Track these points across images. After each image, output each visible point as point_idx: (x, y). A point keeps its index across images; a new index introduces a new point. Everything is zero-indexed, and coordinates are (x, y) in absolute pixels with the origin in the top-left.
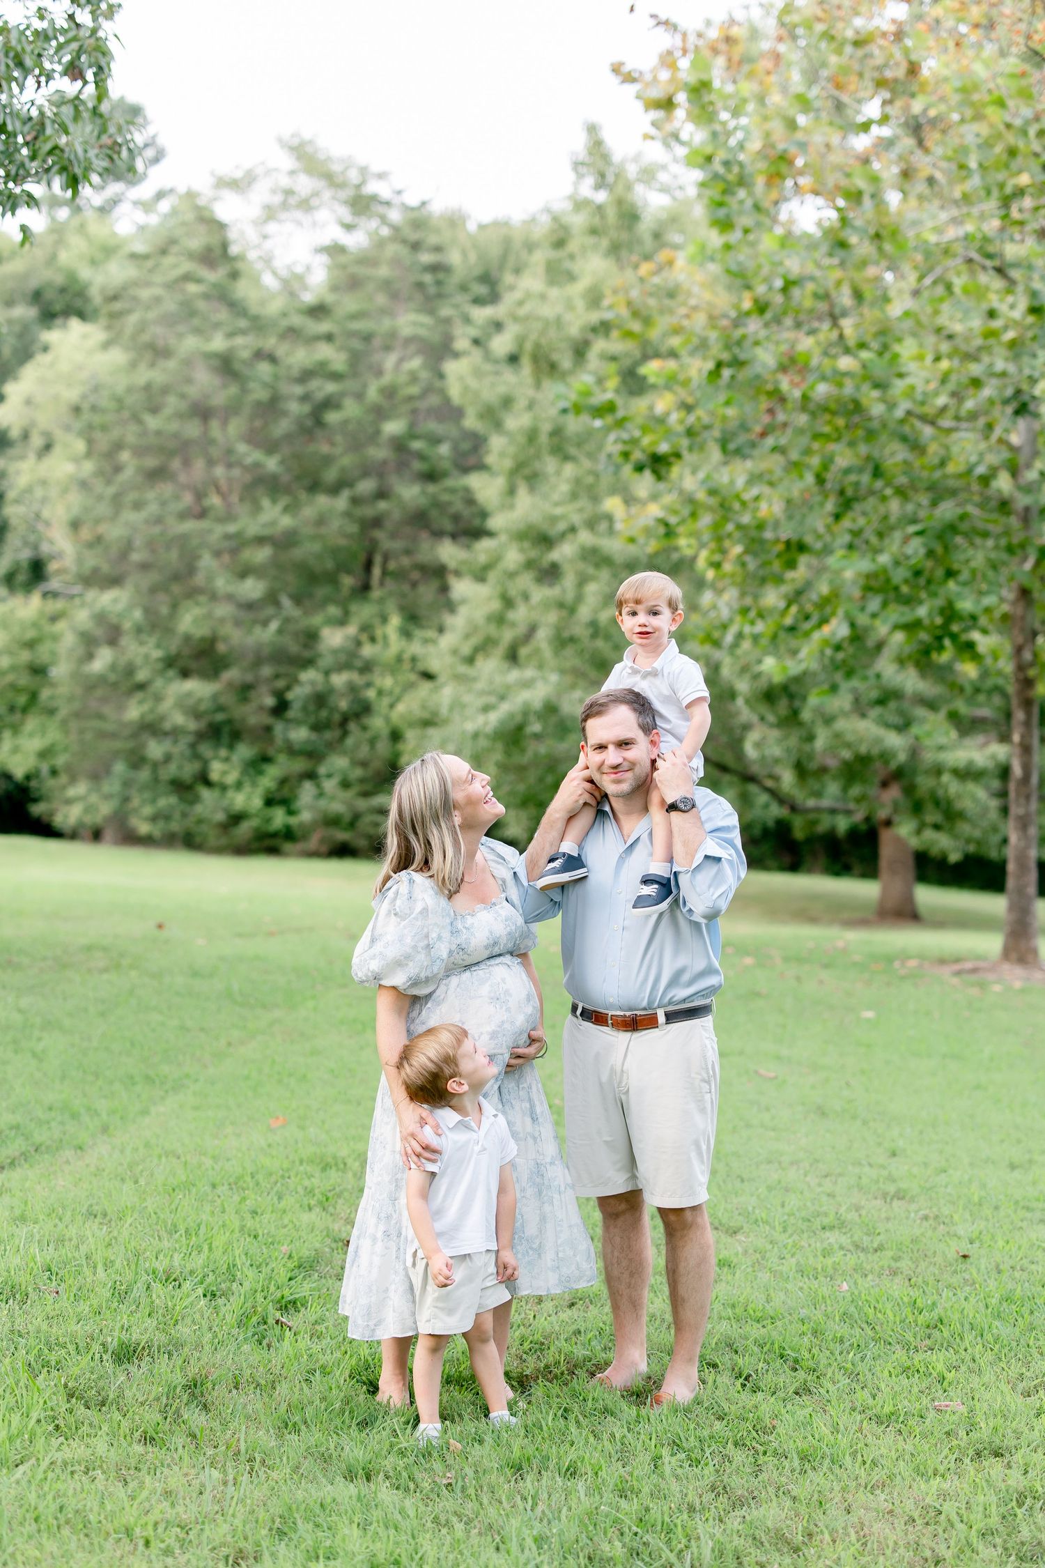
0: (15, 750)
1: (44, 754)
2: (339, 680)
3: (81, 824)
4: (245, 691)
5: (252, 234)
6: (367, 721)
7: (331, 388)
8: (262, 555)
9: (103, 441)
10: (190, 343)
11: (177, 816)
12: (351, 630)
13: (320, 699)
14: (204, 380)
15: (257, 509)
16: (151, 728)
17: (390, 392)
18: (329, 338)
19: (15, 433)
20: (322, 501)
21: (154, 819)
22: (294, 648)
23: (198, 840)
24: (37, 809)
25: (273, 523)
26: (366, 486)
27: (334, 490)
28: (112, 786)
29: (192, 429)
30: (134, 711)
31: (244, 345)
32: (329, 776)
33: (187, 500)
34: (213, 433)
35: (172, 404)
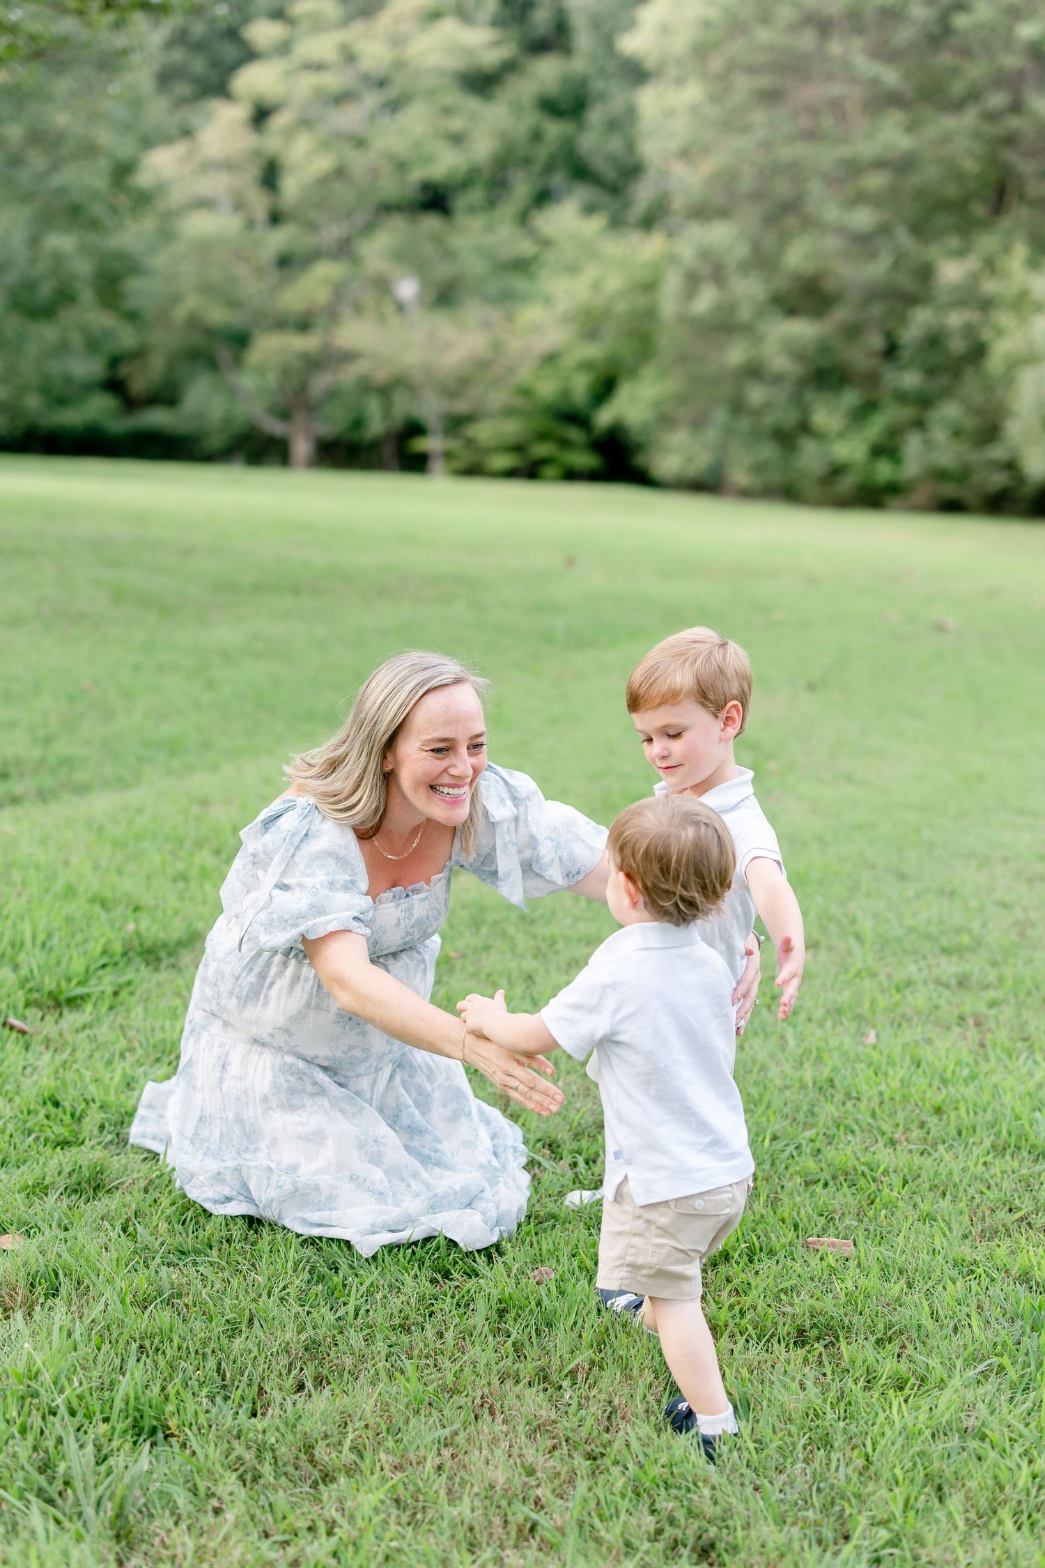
0: (633, 399)
1: (658, 404)
2: (954, 319)
3: (679, 474)
4: (853, 331)
6: (982, 364)
8: (876, 181)
11: (777, 466)
12: (972, 263)
13: (934, 341)
15: (874, 127)
16: (754, 371)
19: (650, 64)
20: (950, 123)
21: (754, 469)
22: (906, 281)
23: (798, 491)
24: (639, 460)
25: (890, 145)
26: (997, 100)
27: (957, 106)
28: (711, 435)
29: (807, 41)
30: (736, 354)
32: (941, 423)
33: (804, 122)
34: (835, 48)
35: (784, 13)
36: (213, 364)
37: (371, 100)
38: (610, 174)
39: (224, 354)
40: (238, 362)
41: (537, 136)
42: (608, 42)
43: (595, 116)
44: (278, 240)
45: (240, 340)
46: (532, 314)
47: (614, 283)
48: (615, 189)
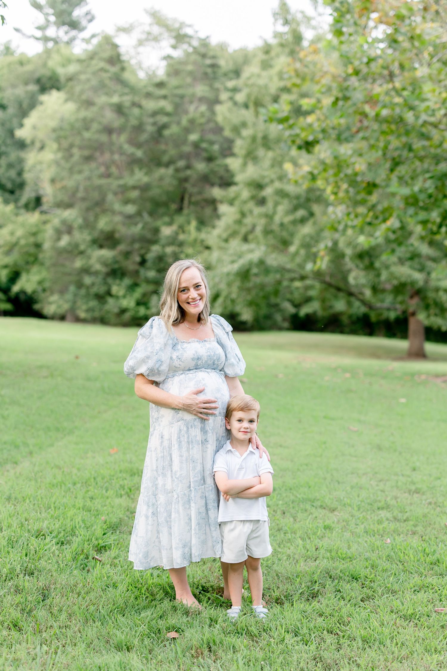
0: (28, 281)
1: (40, 283)
2: (169, 250)
3: (55, 313)
4: (127, 254)
5: (132, 52)
7: (164, 119)
8: (135, 194)
9: (65, 144)
10: (102, 99)
11: (97, 309)
12: (174, 227)
13: (160, 259)
14: (109, 116)
15: (132, 172)
16: (86, 271)
17: (192, 121)
18: (165, 97)
19: (28, 141)
20: (162, 171)
21: (87, 311)
22: (149, 235)
23: (106, 320)
24: (36, 307)
25: (140, 180)
26: (181, 164)
27: (167, 165)
28: (69, 296)
29: (104, 138)
30: (78, 263)
31: (127, 100)
33: (102, 169)
34: (114, 138)
35: (95, 126)
38: (9, 186)
42: (11, 133)
43: (3, 161)
47: (19, 233)
48: (12, 192)
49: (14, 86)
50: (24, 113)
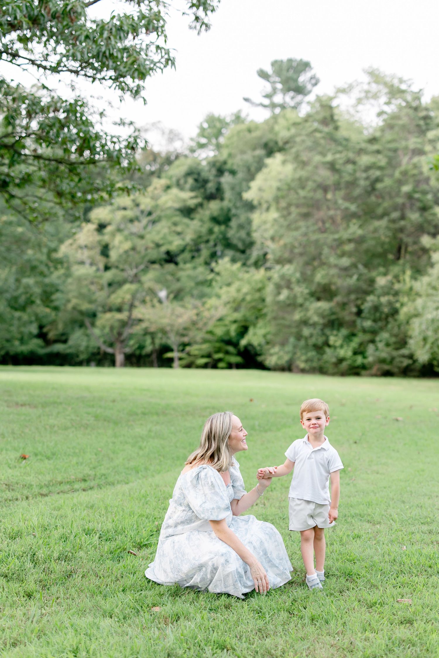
0: (255, 334)
1: (265, 336)
2: (384, 300)
3: (276, 364)
4: (344, 305)
5: (352, 111)
6: (396, 317)
7: (378, 173)
8: (350, 247)
9: (283, 204)
10: (317, 158)
11: (315, 359)
12: (389, 277)
13: (376, 308)
14: (325, 174)
15: (348, 226)
16: (305, 322)
17: (405, 173)
18: (378, 152)
19: (255, 203)
20: (377, 223)
21: (306, 361)
22: (365, 286)
23: (325, 370)
24: (260, 359)
25: (354, 233)
26: (395, 215)
27: (381, 217)
28: (289, 348)
29: (319, 195)
30: (297, 316)
31: (340, 158)
32: (381, 341)
33: (319, 225)
34: (329, 196)
35: (310, 185)
36: (82, 325)
37: (145, 221)
38: (240, 246)
39: (87, 321)
40: (93, 324)
41: (211, 232)
42: (239, 195)
43: (234, 223)
44: (109, 275)
45: (94, 315)
46: (212, 302)
47: (245, 290)
48: (243, 252)
49: (243, 152)
50: (251, 176)
